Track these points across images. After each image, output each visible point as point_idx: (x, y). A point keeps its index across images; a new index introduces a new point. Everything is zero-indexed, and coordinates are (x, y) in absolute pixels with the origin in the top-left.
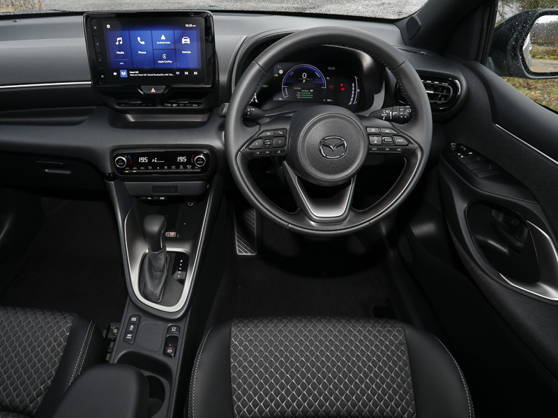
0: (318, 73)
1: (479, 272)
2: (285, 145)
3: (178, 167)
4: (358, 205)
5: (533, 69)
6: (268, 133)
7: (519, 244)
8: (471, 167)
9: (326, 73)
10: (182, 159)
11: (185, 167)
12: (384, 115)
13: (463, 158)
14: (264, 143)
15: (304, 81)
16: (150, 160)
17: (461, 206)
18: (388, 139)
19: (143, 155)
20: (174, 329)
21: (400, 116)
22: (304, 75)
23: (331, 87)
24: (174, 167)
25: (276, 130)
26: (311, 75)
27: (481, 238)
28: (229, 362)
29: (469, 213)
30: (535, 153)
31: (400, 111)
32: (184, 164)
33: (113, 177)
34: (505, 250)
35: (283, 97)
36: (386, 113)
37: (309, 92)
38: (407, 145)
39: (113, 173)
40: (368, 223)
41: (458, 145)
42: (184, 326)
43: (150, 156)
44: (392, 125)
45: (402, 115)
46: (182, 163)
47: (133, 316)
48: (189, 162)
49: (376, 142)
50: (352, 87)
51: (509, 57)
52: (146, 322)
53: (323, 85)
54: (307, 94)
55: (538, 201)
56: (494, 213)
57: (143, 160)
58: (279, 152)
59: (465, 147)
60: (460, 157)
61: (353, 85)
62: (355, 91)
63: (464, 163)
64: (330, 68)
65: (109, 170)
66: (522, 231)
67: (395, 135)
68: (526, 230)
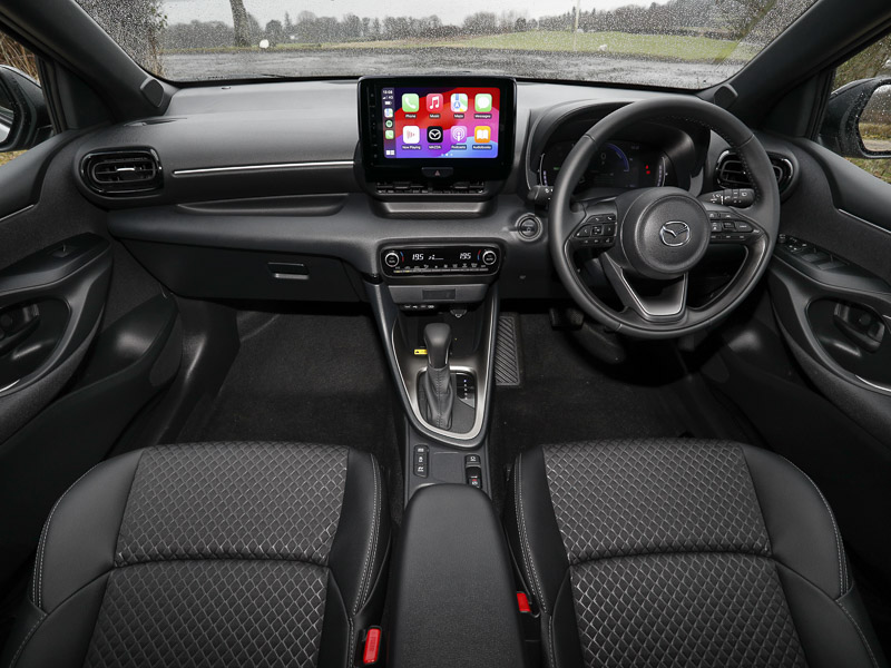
0: (619, 153)
1: (831, 375)
3: (460, 266)
4: (694, 302)
5: (868, 148)
7: (875, 344)
9: (629, 154)
10: (465, 256)
11: (469, 266)
12: (713, 199)
13: (796, 251)
16: (426, 257)
17: (800, 302)
18: (729, 225)
19: (418, 251)
20: (473, 459)
21: (736, 200)
24: (455, 266)
25: (605, 215)
27: (827, 340)
28: (548, 493)
29: (810, 312)
31: (733, 195)
32: (469, 263)
33: (379, 280)
34: (856, 353)
36: (715, 197)
38: (751, 231)
39: (379, 274)
41: (787, 237)
42: (484, 454)
43: (427, 252)
44: (731, 209)
46: (466, 261)
47: (421, 446)
48: (473, 260)
49: (715, 229)
50: (659, 170)
51: (842, 133)
52: (436, 452)
57: (417, 257)
58: (608, 241)
59: (796, 238)
60: (792, 249)
61: (660, 168)
62: (663, 174)
64: (633, 148)
65: (374, 271)
66: (878, 328)
67: (736, 220)
68: (883, 328)
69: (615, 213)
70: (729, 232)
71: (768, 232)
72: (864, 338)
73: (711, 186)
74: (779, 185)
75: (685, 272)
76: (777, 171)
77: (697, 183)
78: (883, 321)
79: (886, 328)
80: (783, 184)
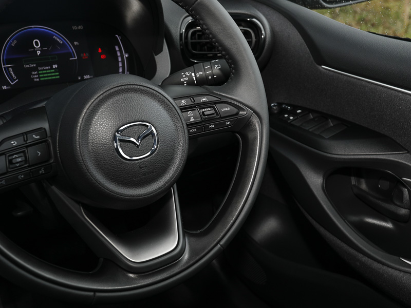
0: (59, 38)
1: (376, 265)
2: (50, 157)
6: (14, 143)
7: (403, 211)
8: (309, 128)
9: (71, 36)
12: (184, 79)
13: (293, 120)
14: (11, 162)
15: (39, 53)
17: (315, 181)
18: (208, 111)
21: (207, 77)
22: (37, 44)
23: (85, 55)
25: (26, 133)
26: (47, 40)
27: (354, 218)
29: (327, 189)
30: (385, 89)
31: (205, 70)
34: (389, 225)
35: (8, 84)
36: (186, 76)
37: (52, 68)
38: (237, 114)
40: (219, 246)
41: (280, 104)
44: (207, 89)
45: (210, 75)
49: (192, 119)
50: (116, 52)
53: (71, 55)
54: (49, 73)
55: (406, 150)
56: (353, 181)
58: (42, 171)
59: (288, 105)
60: (288, 118)
61: (117, 48)
62: (122, 56)
63: (298, 124)
64: (75, 28)
66: (402, 193)
67: (216, 103)
68: (406, 191)
69: (46, 126)
70: (210, 119)
71: (258, 110)
72: (392, 207)
73: (181, 62)
74: (253, 50)
75: (172, 185)
76: (246, 34)
77: (164, 62)
78: (405, 184)
79: (408, 190)
80: (257, 49)
